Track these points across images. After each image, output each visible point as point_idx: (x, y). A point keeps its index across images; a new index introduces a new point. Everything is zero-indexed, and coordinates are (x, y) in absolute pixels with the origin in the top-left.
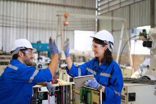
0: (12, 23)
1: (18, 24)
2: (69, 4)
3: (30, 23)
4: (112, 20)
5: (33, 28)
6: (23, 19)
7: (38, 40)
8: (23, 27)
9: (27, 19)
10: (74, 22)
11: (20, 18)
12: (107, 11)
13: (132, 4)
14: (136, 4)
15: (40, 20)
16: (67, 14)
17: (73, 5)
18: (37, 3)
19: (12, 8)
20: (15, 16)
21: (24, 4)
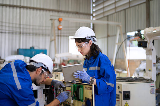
0: (4, 28)
1: (11, 29)
2: (64, 9)
3: (23, 28)
4: (108, 25)
5: (26, 33)
6: (16, 24)
7: (31, 46)
8: (16, 33)
9: (20, 24)
10: (68, 27)
11: (13, 23)
12: (102, 16)
13: (128, 8)
14: (131, 9)
15: (33, 26)
16: (61, 18)
17: (67, 10)
18: (30, 8)
19: (4, 13)
20: (7, 21)
21: (17, 9)
